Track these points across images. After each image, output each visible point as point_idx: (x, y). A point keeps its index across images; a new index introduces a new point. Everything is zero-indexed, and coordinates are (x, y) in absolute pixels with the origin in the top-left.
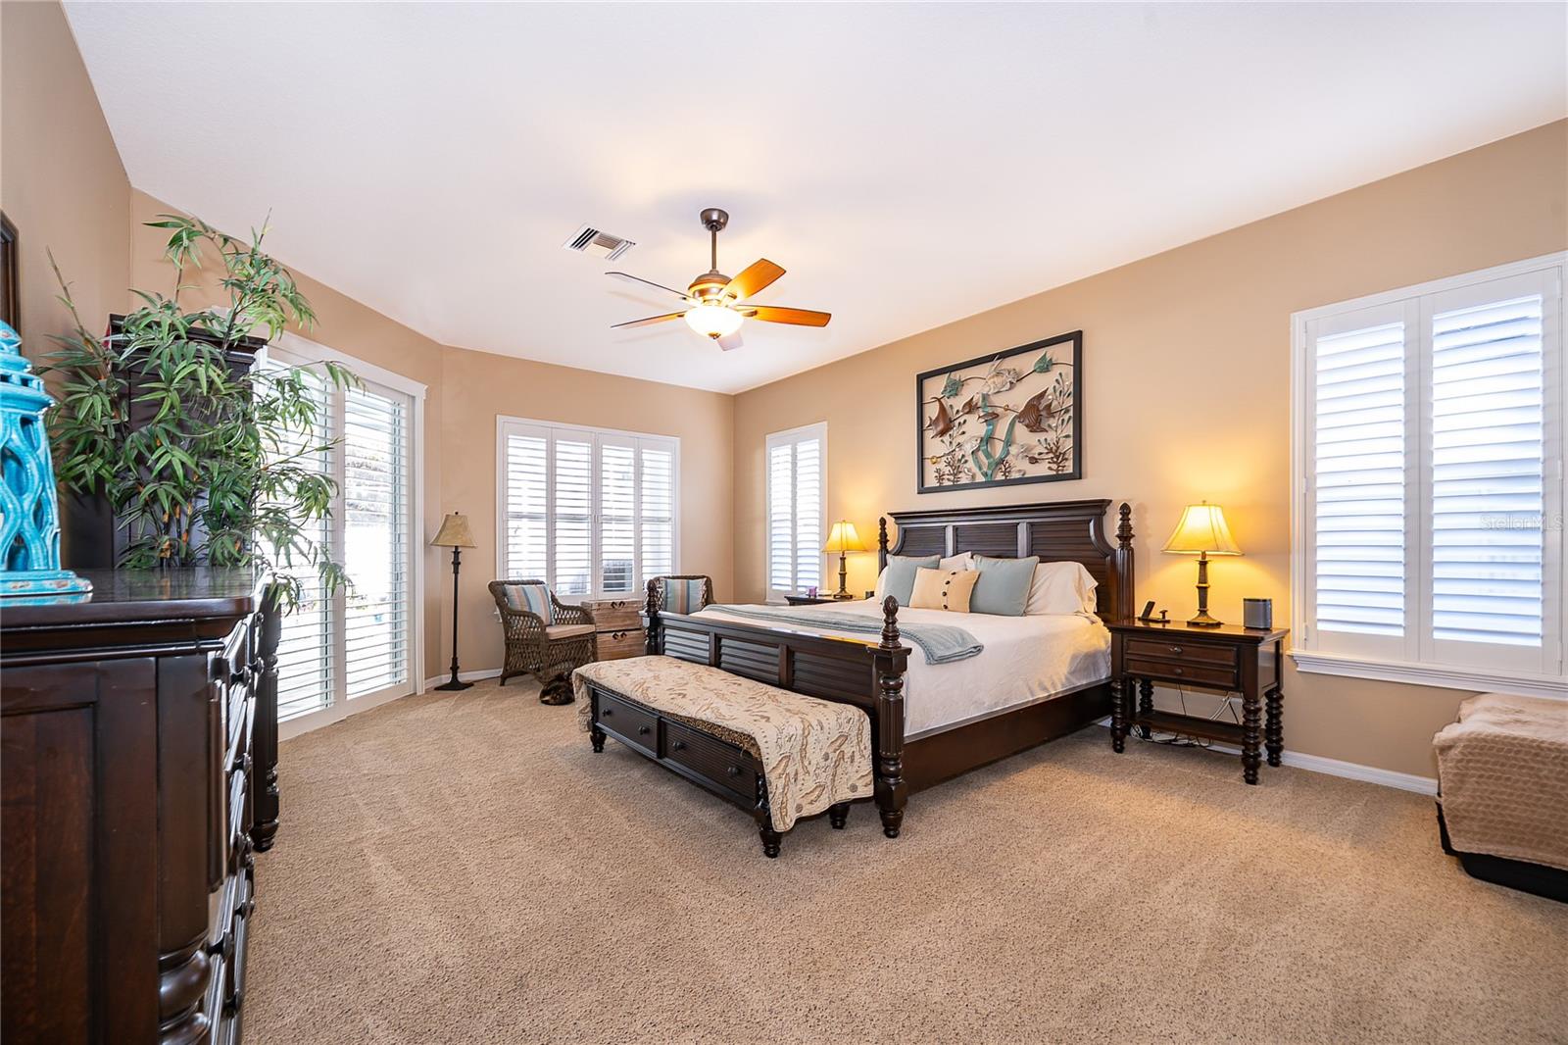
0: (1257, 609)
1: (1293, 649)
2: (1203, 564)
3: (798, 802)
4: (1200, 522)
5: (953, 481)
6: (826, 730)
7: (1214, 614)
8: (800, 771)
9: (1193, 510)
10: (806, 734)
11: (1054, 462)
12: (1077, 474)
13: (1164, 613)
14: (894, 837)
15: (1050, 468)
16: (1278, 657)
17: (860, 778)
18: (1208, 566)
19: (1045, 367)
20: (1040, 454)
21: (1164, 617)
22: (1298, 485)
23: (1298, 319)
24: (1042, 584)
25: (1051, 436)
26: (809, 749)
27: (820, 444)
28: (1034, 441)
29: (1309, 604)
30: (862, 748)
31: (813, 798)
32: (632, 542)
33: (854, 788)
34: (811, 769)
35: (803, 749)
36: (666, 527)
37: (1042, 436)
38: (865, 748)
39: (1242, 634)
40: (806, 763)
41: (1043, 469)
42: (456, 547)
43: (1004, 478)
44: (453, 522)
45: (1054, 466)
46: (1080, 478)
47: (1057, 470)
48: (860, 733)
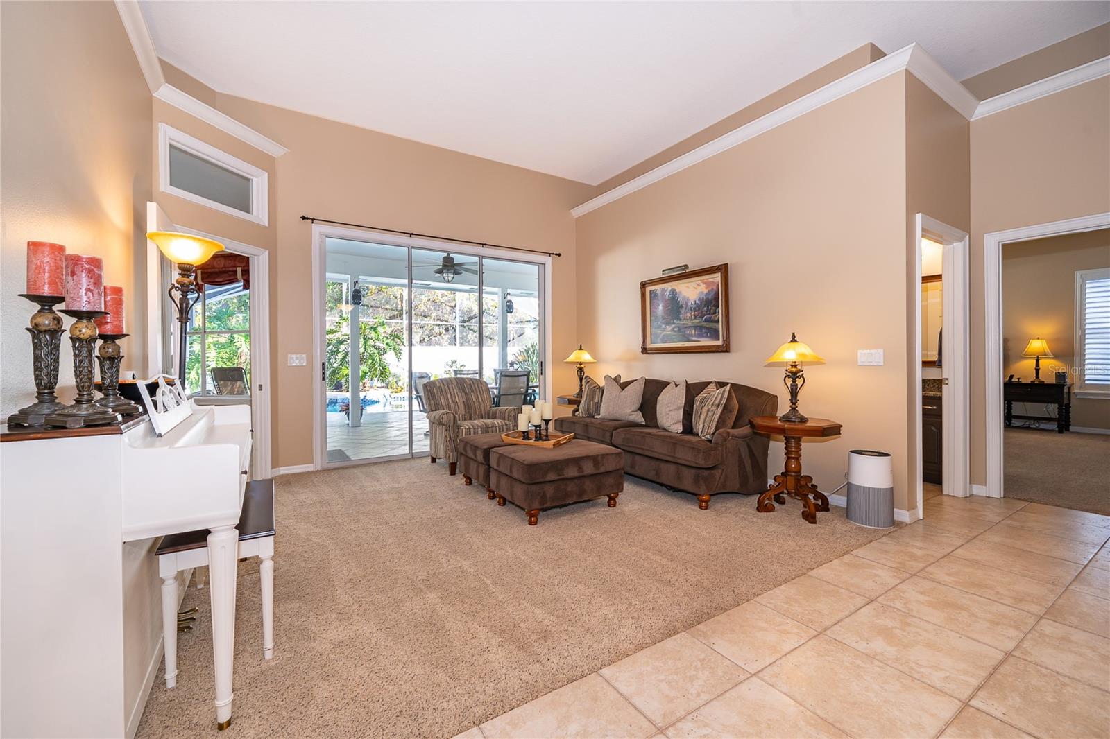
0: (1061, 376)
1: (1075, 390)
2: (1038, 361)
4: (1036, 345)
7: (1041, 378)
9: (1034, 341)
13: (1019, 379)
16: (1069, 393)
18: (1040, 361)
22: (1078, 333)
23: (1078, 274)
29: (1082, 374)
39: (1055, 384)
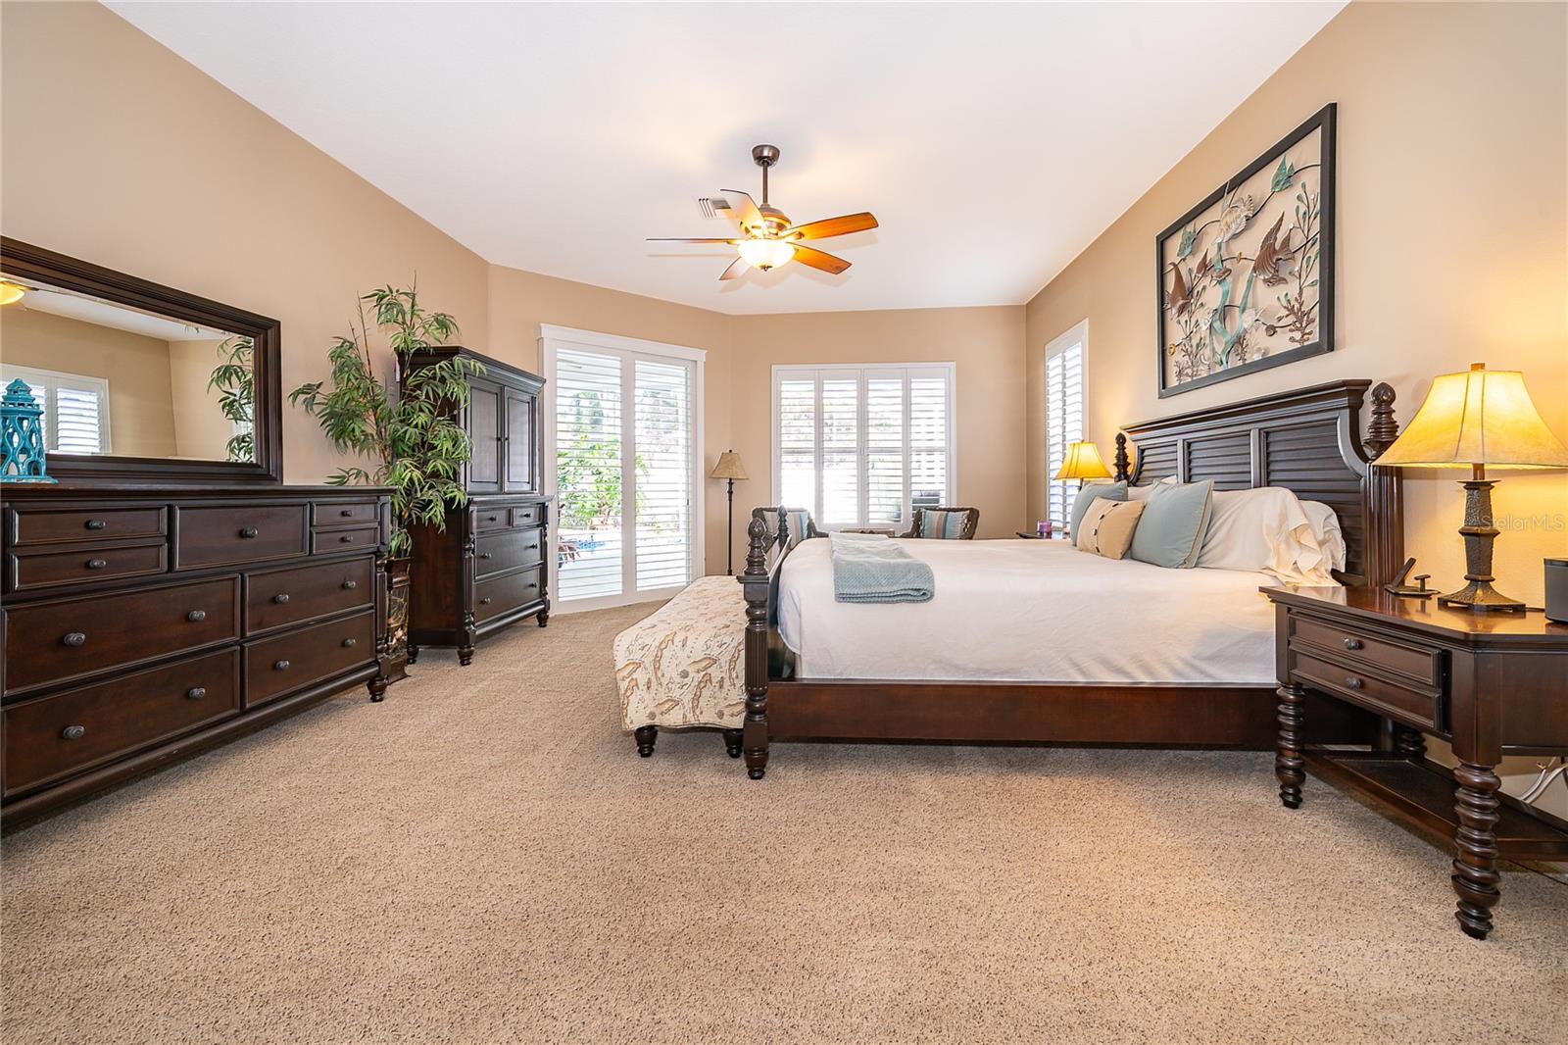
2: (1479, 488)
3: (652, 710)
5: (1192, 376)
6: (688, 649)
8: (653, 679)
10: (663, 646)
11: (1298, 329)
12: (1328, 343)
13: (1423, 579)
14: (759, 778)
15: (1292, 339)
17: (727, 707)
19: (1286, 180)
20: (1280, 319)
21: (1423, 585)
24: (1225, 521)
25: (1292, 288)
26: (664, 662)
27: (1083, 348)
28: (1270, 298)
30: (734, 675)
31: (663, 710)
32: (900, 473)
33: (721, 715)
34: (664, 681)
35: (657, 660)
36: (938, 457)
37: (1280, 290)
38: (737, 677)
39: (1544, 633)
40: (659, 675)
41: (1282, 343)
42: (731, 479)
43: (1240, 363)
44: (728, 458)
45: (1298, 335)
46: (1331, 348)
47: (1302, 340)
48: (733, 660)
